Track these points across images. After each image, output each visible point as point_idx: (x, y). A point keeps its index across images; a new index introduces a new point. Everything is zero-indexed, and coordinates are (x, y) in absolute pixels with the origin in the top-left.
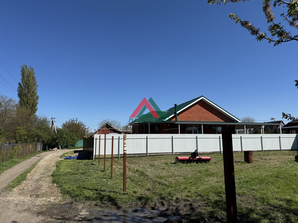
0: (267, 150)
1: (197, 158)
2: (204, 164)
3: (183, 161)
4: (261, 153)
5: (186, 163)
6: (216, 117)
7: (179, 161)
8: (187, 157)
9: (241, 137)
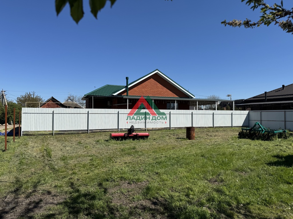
0: (218, 126)
1: (133, 135)
2: (141, 141)
3: (117, 138)
4: (211, 130)
5: (121, 141)
6: (171, 93)
7: (112, 138)
8: (123, 134)
9: (192, 113)
